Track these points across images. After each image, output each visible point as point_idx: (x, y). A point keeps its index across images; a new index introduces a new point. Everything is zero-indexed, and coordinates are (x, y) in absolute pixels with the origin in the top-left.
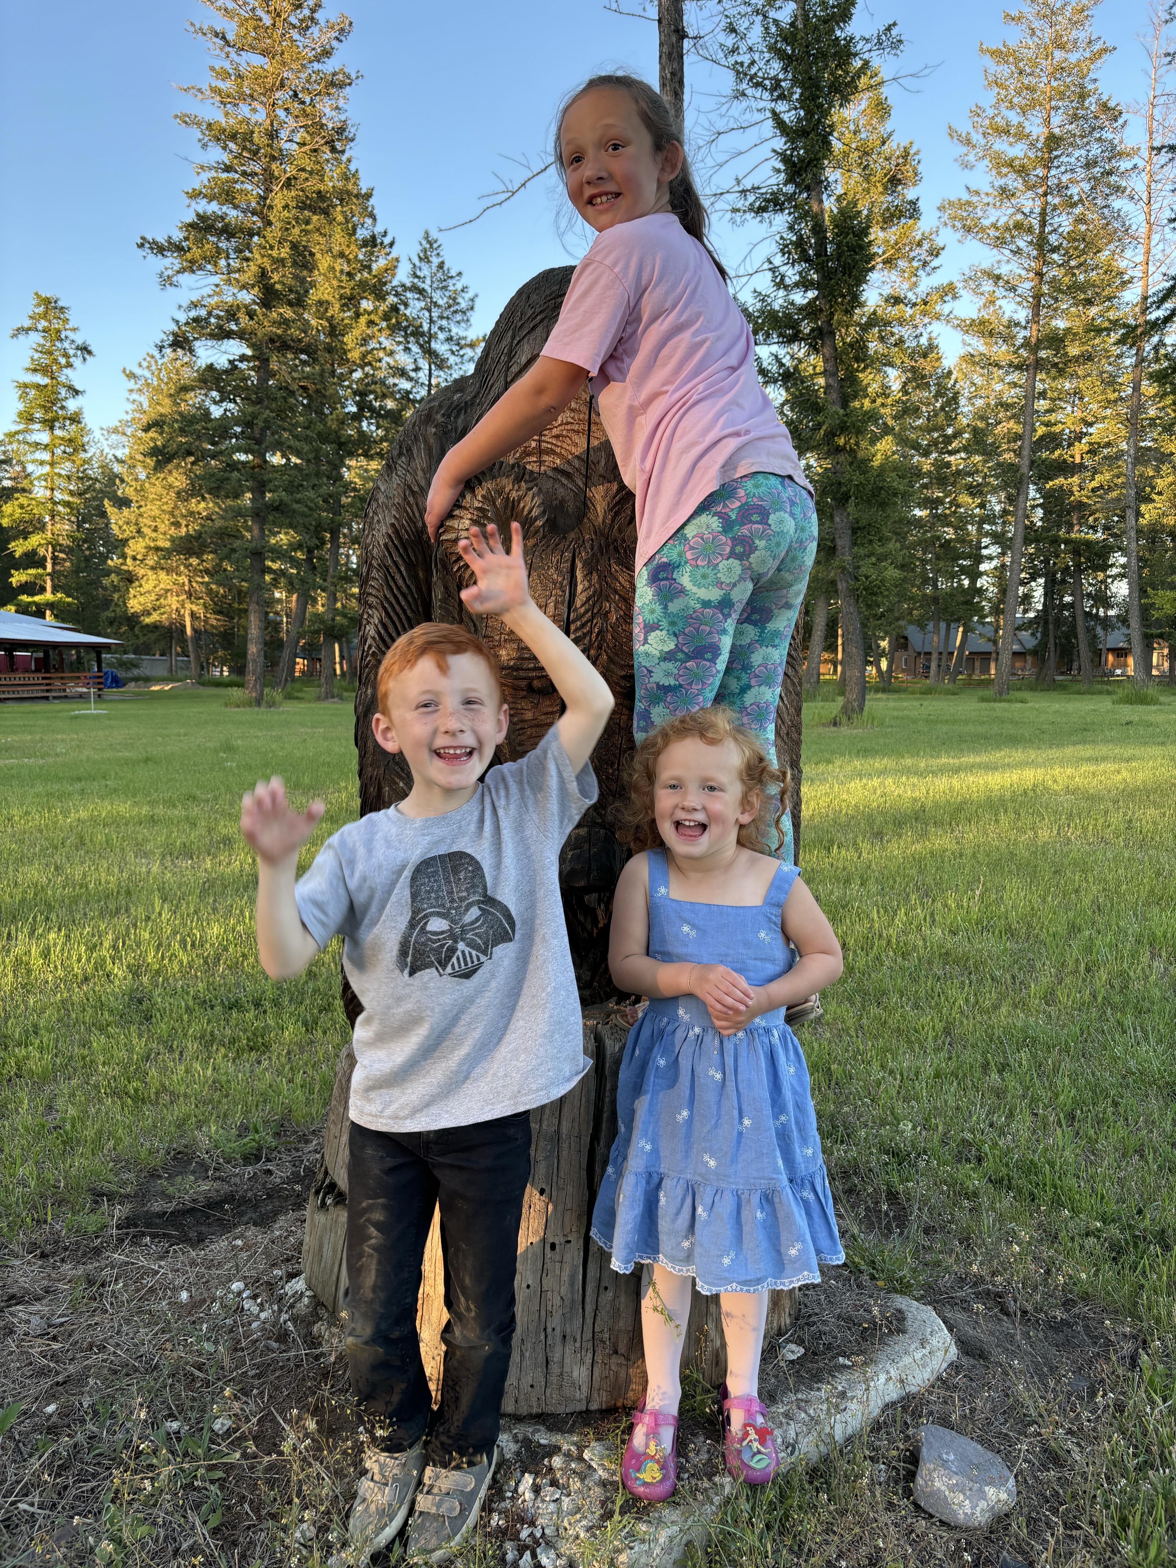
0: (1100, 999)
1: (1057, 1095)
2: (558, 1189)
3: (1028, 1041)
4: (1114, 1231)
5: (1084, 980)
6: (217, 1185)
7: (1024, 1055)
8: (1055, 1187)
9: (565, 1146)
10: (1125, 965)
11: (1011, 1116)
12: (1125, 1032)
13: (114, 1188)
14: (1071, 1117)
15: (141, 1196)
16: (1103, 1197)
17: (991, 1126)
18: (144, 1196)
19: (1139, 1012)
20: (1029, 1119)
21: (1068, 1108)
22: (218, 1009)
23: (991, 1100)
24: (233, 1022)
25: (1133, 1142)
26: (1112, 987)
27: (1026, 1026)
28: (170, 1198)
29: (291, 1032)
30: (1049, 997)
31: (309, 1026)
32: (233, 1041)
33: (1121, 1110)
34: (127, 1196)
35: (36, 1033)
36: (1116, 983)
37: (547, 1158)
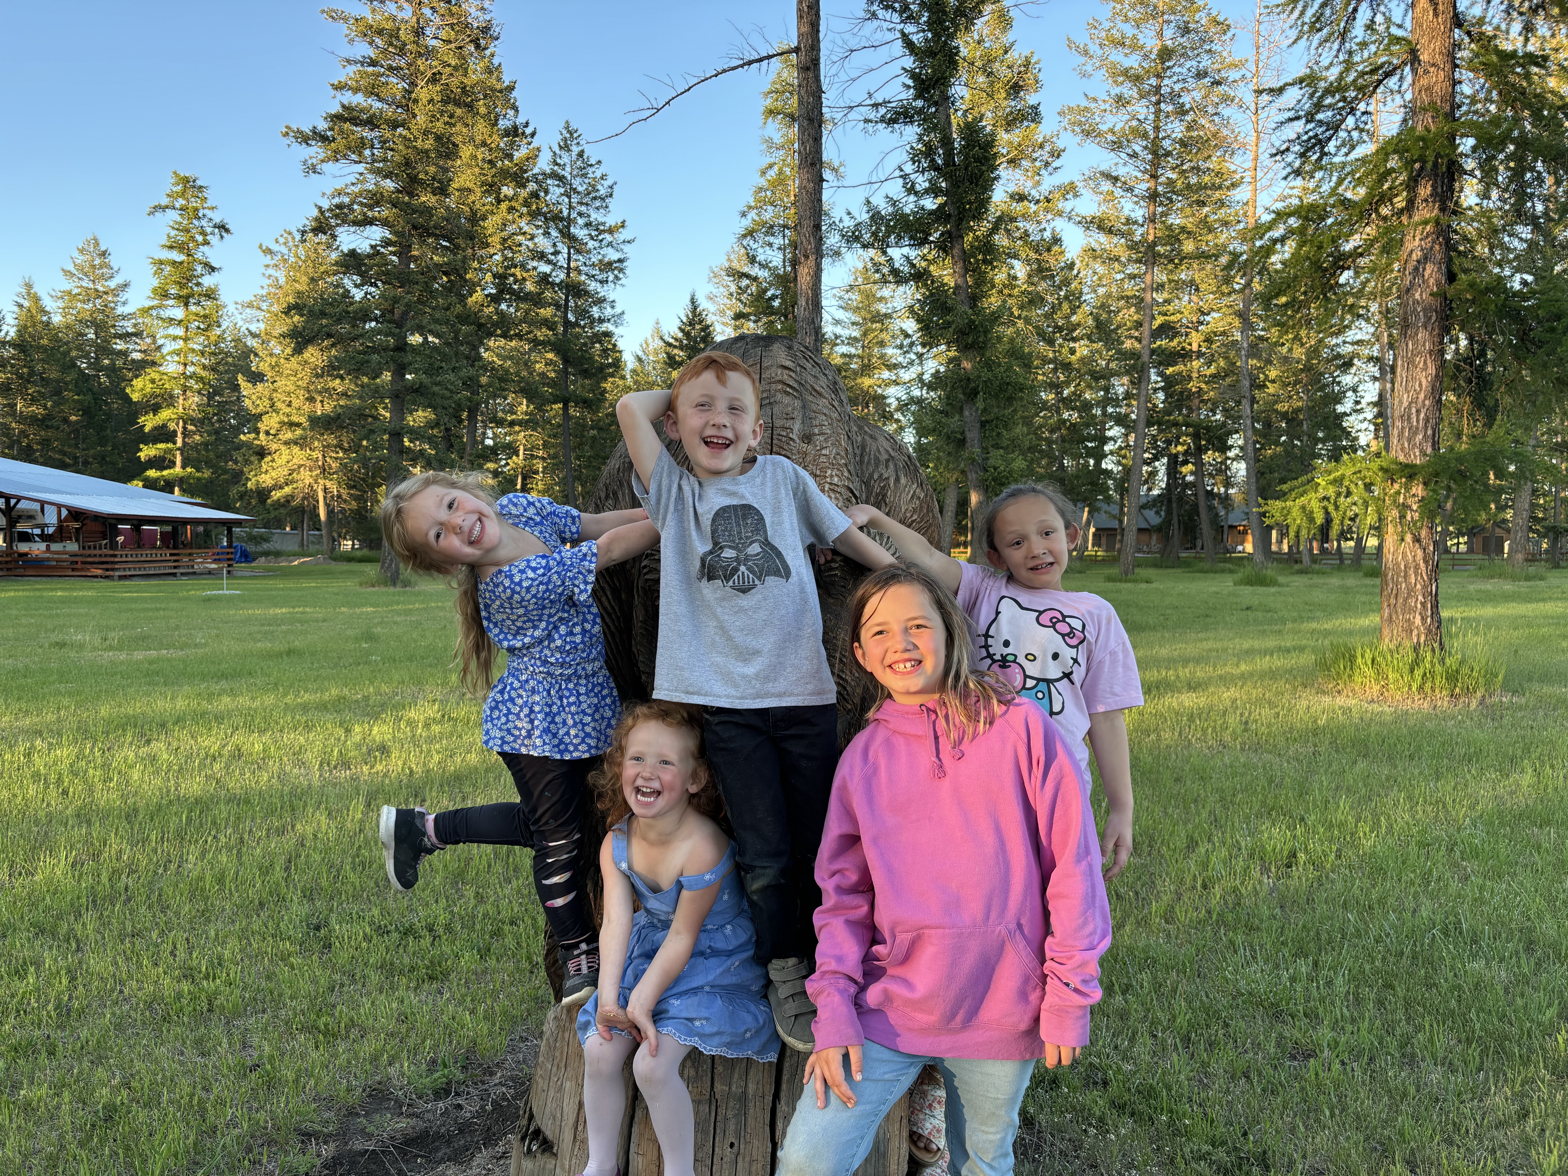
0: (1214, 917)
1: (1174, 1017)
2: (746, 1143)
3: (1149, 962)
4: (1221, 1154)
5: (1200, 897)
6: (413, 1122)
7: (1146, 977)
8: (1171, 1111)
9: (751, 1105)
10: (1238, 882)
11: (1132, 1040)
12: (1235, 952)
13: (317, 1127)
14: (1187, 1040)
15: (343, 1135)
16: (1212, 1121)
17: (1116, 1047)
18: (345, 1134)
19: (1251, 929)
20: (1149, 1041)
21: (1184, 1031)
22: (395, 935)
23: (1115, 1023)
24: (411, 950)
25: (1241, 1064)
26: (1226, 903)
27: (1148, 946)
28: (370, 1136)
29: (468, 960)
30: (1169, 917)
31: (484, 953)
32: (412, 969)
33: (1231, 1030)
34: (330, 1135)
35: (220, 964)
36: (1230, 900)
37: (735, 1116)
